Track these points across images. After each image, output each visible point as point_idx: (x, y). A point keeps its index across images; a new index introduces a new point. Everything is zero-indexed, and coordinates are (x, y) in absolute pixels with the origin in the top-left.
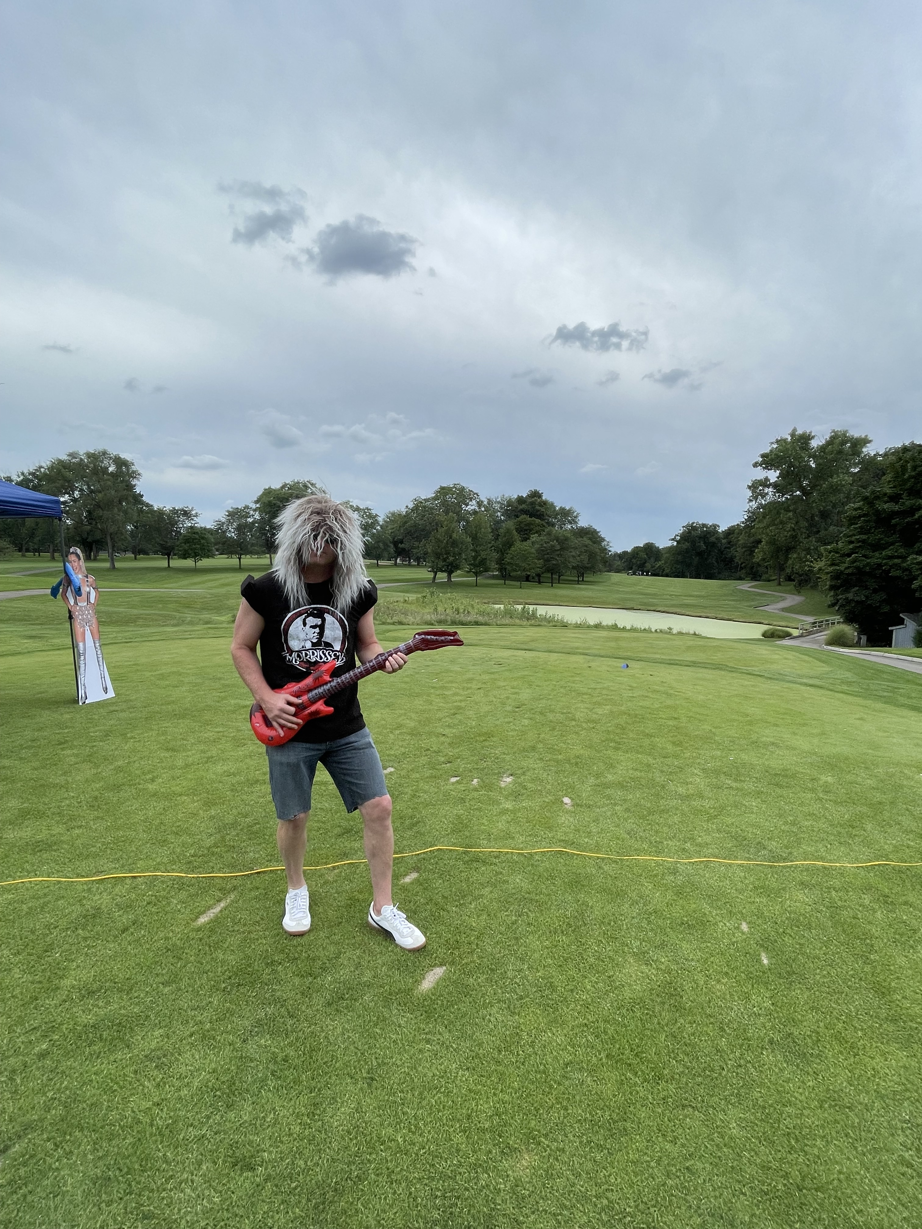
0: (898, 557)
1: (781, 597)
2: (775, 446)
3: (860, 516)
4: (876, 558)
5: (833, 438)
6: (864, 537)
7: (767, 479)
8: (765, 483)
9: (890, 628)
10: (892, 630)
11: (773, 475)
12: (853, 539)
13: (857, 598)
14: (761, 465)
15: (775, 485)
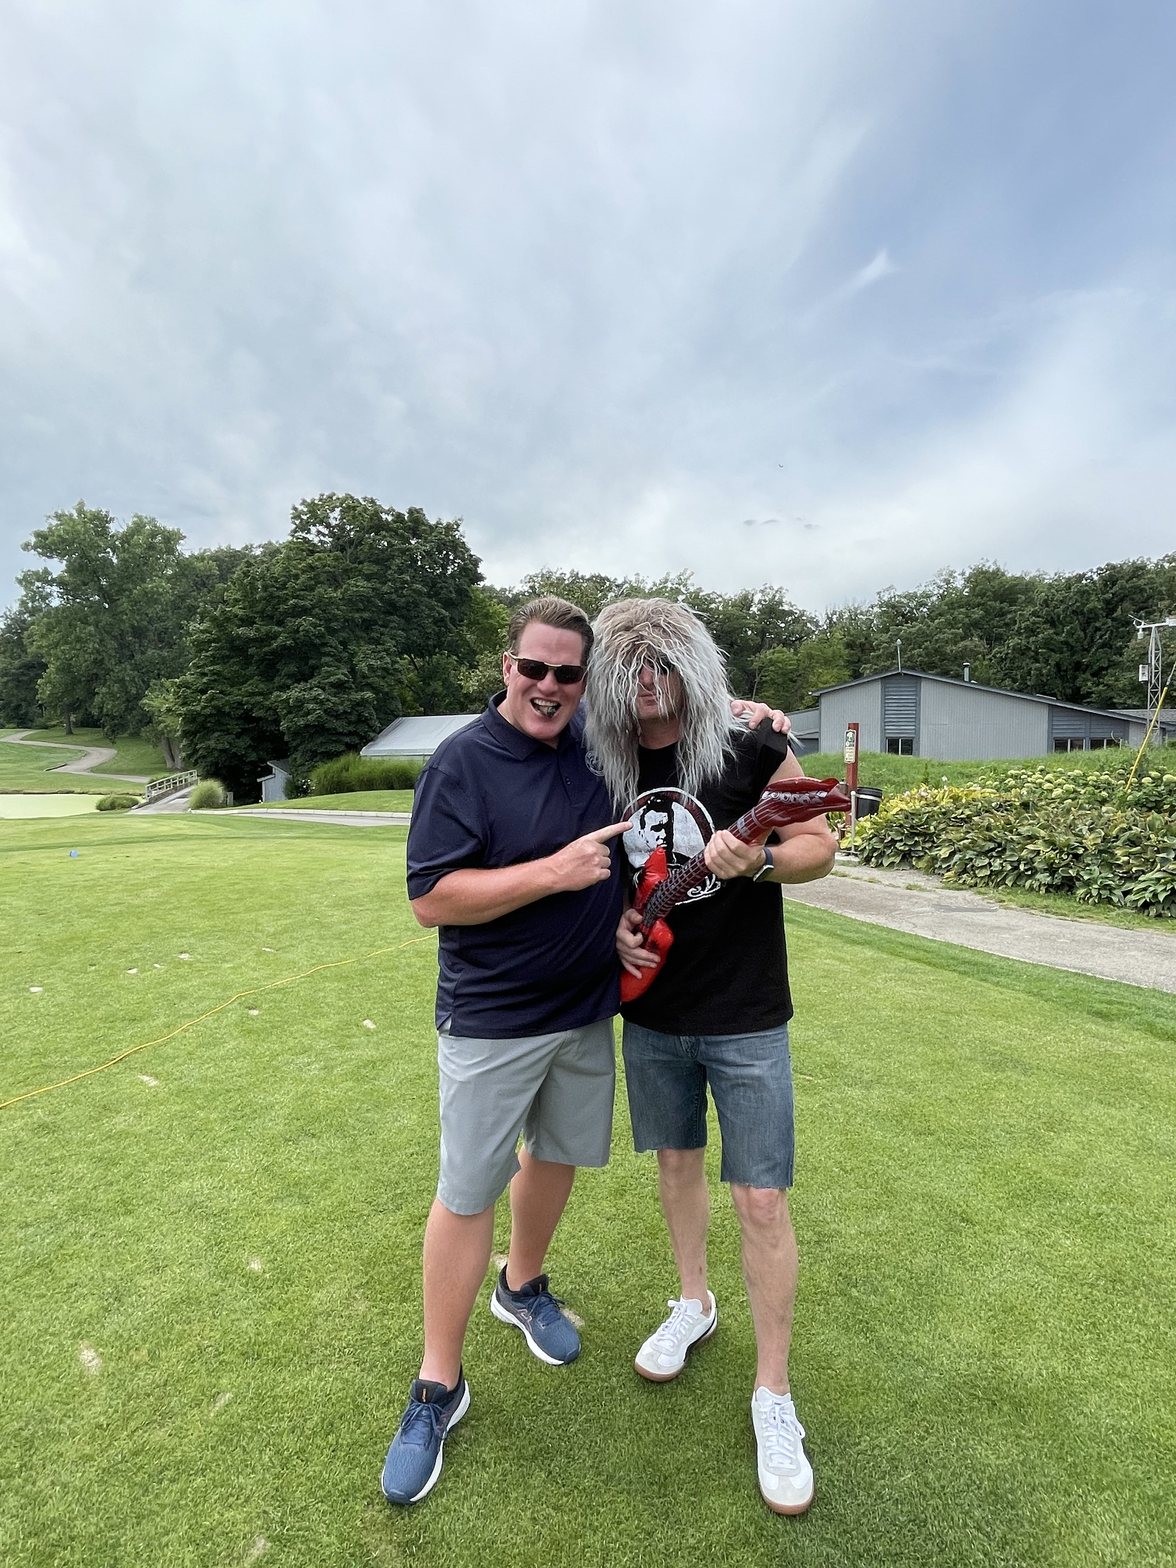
0: (261, 694)
1: (80, 751)
2: (55, 522)
3: (210, 642)
4: (237, 695)
5: (138, 527)
6: (217, 668)
7: (46, 572)
8: (44, 577)
9: (259, 780)
10: (261, 782)
11: (57, 567)
12: (206, 670)
13: (220, 746)
14: (35, 548)
15: (60, 582)
